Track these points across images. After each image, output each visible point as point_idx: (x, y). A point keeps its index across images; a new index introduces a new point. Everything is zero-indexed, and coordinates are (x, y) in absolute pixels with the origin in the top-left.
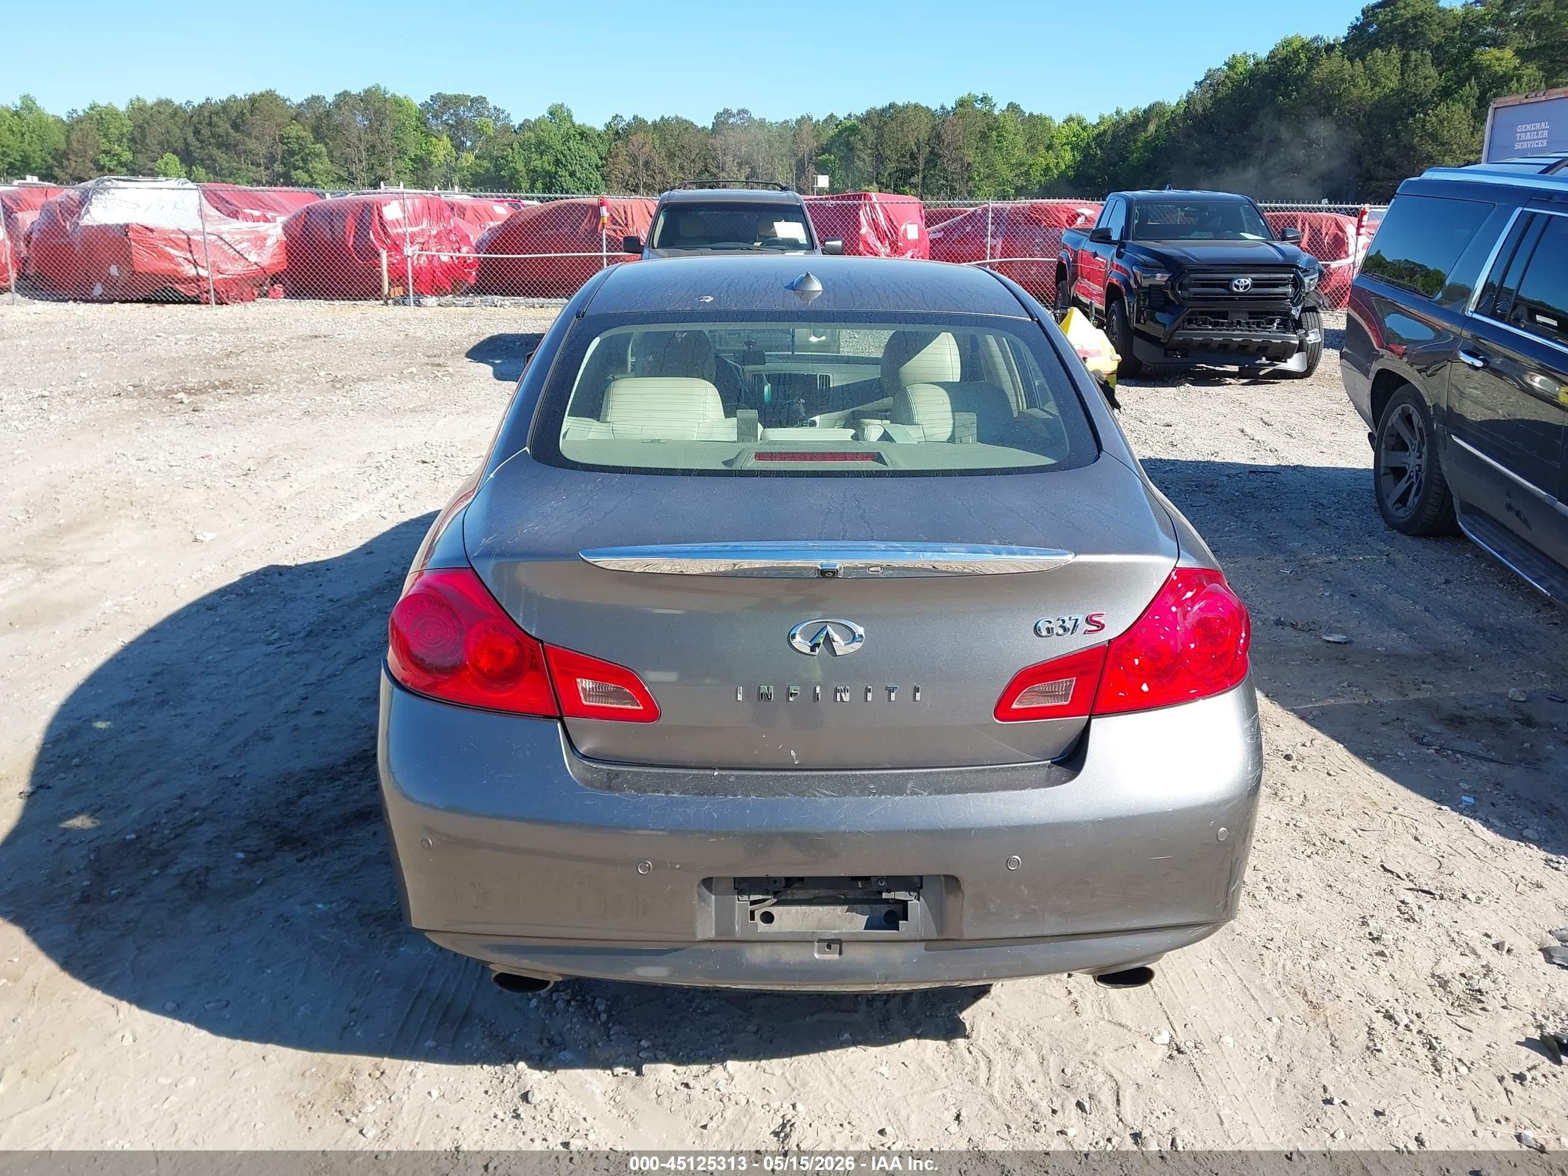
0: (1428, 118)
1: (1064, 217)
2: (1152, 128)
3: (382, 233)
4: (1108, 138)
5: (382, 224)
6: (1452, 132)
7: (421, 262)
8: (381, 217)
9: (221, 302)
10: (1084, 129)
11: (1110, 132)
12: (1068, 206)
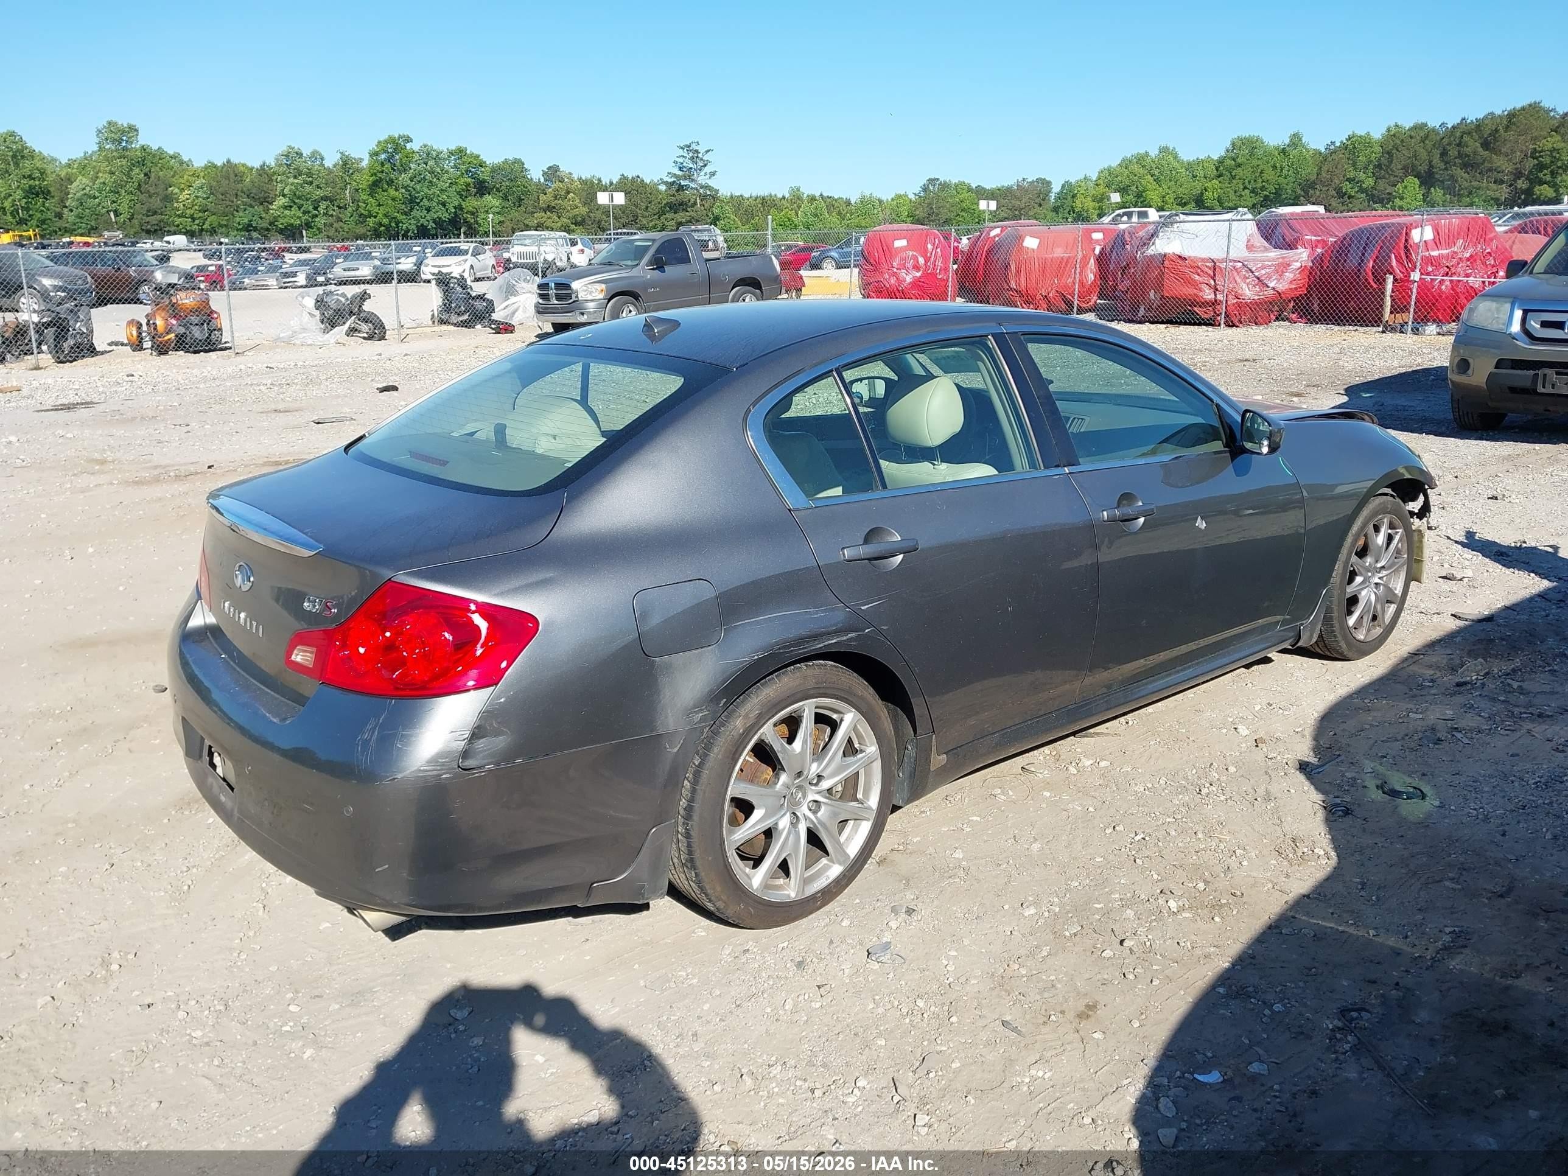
3: (1404, 258)
5: (1406, 247)
7: (1443, 287)
8: (1406, 240)
9: (1230, 324)
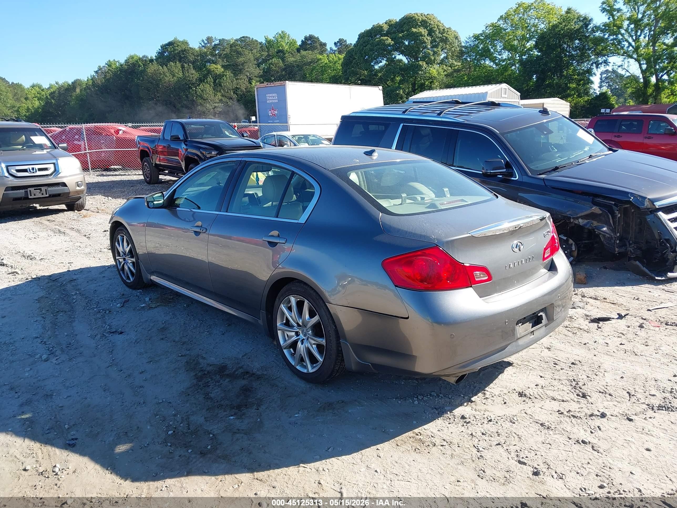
0: (197, 90)
1: (112, 131)
2: (78, 90)
4: (57, 94)
6: (207, 95)
10: (43, 90)
11: (57, 92)
12: (113, 126)
